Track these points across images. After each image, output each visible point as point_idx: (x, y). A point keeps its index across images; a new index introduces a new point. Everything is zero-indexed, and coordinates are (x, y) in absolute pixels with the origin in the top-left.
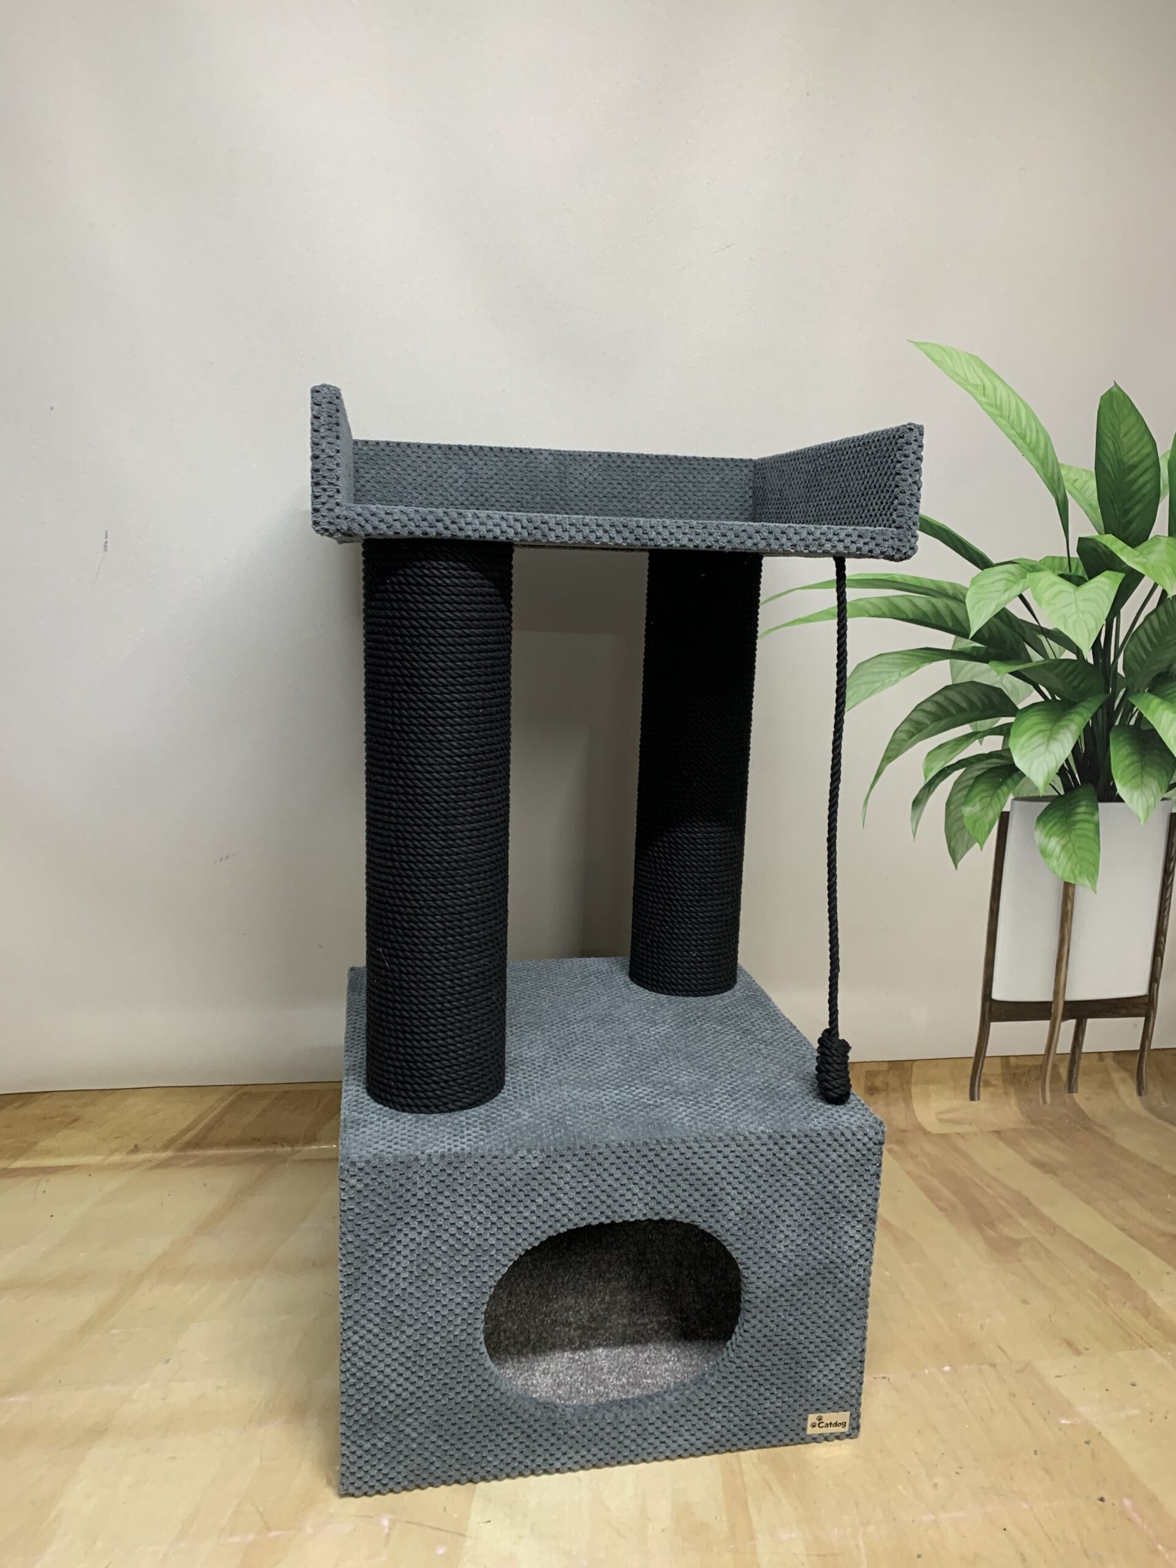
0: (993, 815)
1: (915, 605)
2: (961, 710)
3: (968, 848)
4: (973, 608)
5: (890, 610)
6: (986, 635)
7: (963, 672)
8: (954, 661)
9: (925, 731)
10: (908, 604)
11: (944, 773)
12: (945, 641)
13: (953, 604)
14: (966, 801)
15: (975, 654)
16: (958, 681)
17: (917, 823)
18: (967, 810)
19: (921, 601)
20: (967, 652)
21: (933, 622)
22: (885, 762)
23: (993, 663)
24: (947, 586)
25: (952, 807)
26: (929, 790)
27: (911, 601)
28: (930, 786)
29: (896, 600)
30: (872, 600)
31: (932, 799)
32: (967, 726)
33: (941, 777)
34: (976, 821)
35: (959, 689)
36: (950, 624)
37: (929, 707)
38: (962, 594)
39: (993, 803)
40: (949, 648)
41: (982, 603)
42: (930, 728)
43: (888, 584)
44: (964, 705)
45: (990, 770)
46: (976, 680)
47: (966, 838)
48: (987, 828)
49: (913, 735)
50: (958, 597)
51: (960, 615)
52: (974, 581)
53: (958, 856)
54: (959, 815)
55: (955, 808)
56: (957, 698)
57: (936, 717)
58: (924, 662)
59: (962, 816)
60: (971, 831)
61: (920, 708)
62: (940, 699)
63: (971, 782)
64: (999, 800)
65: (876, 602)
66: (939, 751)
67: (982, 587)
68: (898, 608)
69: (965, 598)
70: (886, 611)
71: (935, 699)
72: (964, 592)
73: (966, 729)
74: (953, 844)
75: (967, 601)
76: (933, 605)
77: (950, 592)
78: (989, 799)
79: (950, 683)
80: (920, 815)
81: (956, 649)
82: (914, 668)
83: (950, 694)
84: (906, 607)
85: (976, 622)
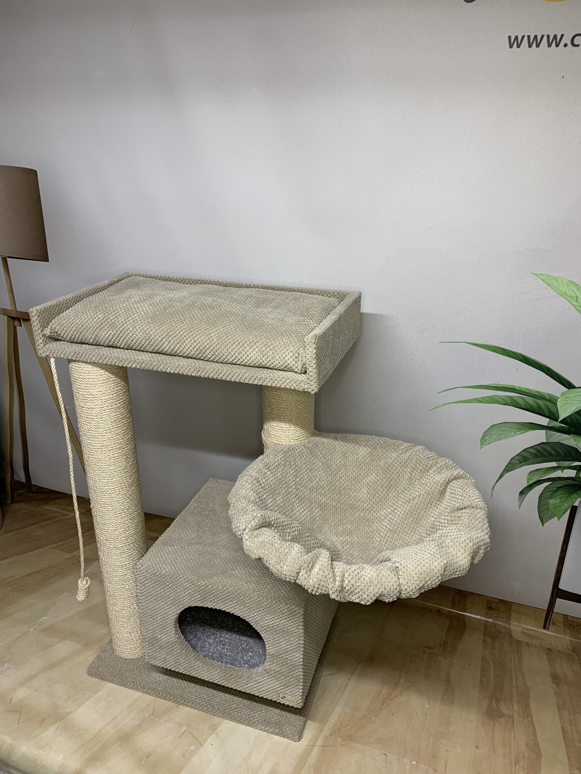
0: (567, 505)
1: (526, 402)
2: (551, 455)
3: (550, 519)
4: (561, 407)
5: (512, 403)
6: (569, 421)
7: (554, 437)
8: (548, 431)
9: (529, 461)
10: (522, 401)
11: (539, 482)
12: (544, 421)
13: (548, 404)
14: (551, 497)
15: (561, 429)
16: (550, 441)
17: (521, 503)
18: (551, 501)
19: (530, 400)
20: (557, 428)
21: (537, 411)
22: (505, 472)
23: (572, 435)
24: (546, 395)
25: (543, 498)
26: (530, 489)
27: (524, 399)
28: (530, 487)
29: (515, 398)
30: (502, 397)
31: (531, 493)
32: (554, 462)
33: (537, 484)
34: (557, 507)
35: (550, 445)
36: (547, 414)
37: (532, 451)
38: (555, 399)
39: (568, 500)
40: (545, 424)
41: (567, 405)
42: (531, 460)
43: (512, 390)
44: (553, 453)
45: (566, 486)
46: (561, 442)
47: (550, 514)
48: (563, 511)
49: (522, 462)
50: (553, 401)
51: (553, 409)
52: (562, 394)
53: (545, 521)
54: (547, 502)
55: (545, 499)
56: (549, 449)
57: (536, 456)
58: (530, 429)
59: (548, 504)
60: (553, 511)
61: (526, 450)
62: (539, 448)
63: (555, 489)
64: (572, 500)
65: (504, 398)
66: (536, 472)
67: (568, 397)
68: (517, 403)
69: (557, 402)
70: (509, 403)
71: (535, 447)
72: (557, 399)
73: (554, 464)
74: (542, 515)
75: (558, 403)
76: (537, 403)
77: (548, 398)
78: (566, 498)
79: (545, 441)
80: (524, 499)
81: (550, 426)
82: (524, 431)
83: (545, 446)
84: (521, 402)
85: (563, 415)
